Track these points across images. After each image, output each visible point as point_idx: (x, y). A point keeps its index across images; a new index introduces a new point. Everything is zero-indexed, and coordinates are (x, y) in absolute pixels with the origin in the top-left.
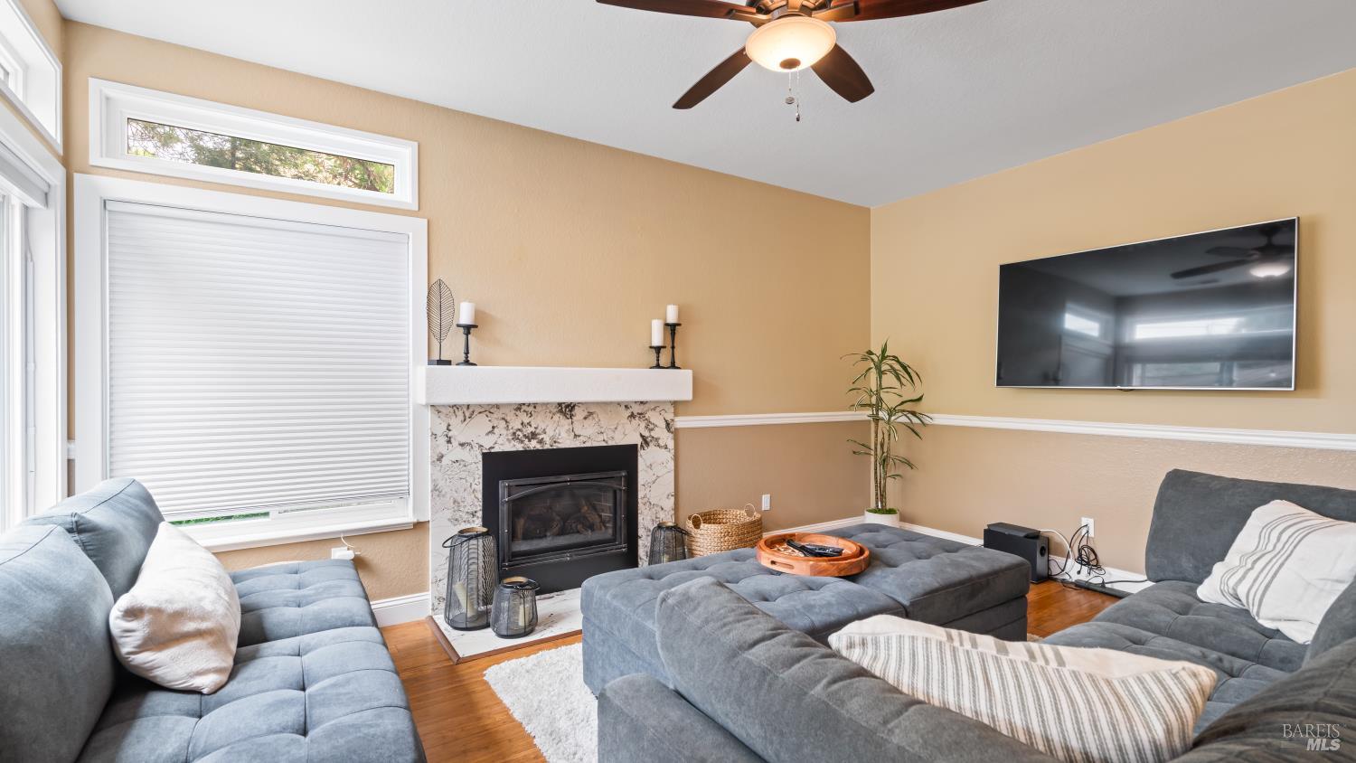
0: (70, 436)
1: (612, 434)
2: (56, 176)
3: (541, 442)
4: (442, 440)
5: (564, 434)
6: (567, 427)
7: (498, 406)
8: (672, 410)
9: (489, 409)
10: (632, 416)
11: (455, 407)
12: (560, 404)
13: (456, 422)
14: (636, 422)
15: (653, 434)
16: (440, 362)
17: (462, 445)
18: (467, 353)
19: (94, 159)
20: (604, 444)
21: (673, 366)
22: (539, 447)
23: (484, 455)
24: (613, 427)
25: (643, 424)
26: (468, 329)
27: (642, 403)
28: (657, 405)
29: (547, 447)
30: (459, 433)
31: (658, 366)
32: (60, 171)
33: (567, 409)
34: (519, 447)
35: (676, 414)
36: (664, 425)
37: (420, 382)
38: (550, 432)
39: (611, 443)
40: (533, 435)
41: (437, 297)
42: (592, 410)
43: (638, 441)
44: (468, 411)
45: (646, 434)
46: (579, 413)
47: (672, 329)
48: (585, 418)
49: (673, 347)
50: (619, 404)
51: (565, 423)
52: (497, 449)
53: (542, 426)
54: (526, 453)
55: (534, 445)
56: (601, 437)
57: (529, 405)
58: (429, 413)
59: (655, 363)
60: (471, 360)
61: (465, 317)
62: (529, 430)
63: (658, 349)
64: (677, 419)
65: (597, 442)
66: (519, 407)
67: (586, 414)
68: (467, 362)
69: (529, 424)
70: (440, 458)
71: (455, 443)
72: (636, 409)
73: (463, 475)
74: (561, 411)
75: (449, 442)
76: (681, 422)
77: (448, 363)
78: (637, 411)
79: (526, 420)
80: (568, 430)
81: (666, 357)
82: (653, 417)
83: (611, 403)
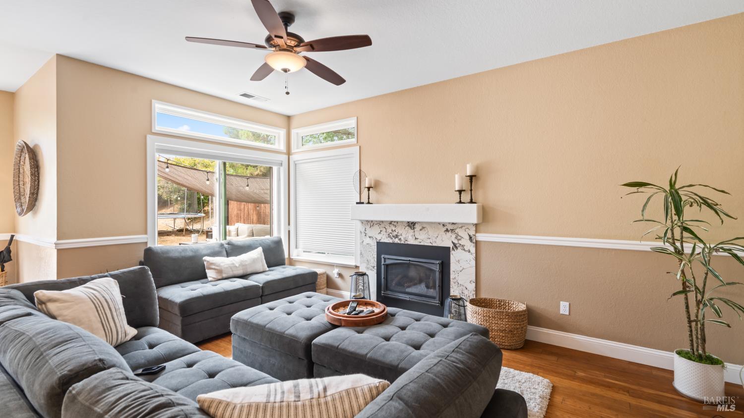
0: (289, 224)
1: (435, 240)
3: (400, 239)
4: (363, 235)
5: (410, 237)
6: (412, 234)
7: (382, 222)
8: (474, 229)
9: (380, 223)
10: (447, 230)
11: (368, 221)
12: (408, 222)
13: (368, 227)
14: (449, 234)
15: (460, 242)
16: (360, 203)
17: (370, 237)
18: (369, 199)
19: (292, 151)
20: (430, 245)
21: (471, 202)
22: (399, 242)
23: (377, 242)
24: (436, 236)
25: (454, 236)
26: (369, 188)
27: (453, 223)
28: (462, 226)
29: (402, 242)
30: (371, 232)
31: (460, 202)
33: (412, 225)
34: (391, 241)
35: (476, 231)
36: (468, 238)
37: (354, 211)
38: (404, 235)
39: (434, 245)
40: (397, 236)
41: (361, 175)
42: (424, 226)
43: (451, 246)
44: (371, 223)
45: (456, 242)
46: (418, 227)
47: (471, 177)
48: (421, 230)
49: (471, 190)
50: (439, 223)
51: (411, 231)
52: (382, 241)
53: (400, 232)
54: (393, 244)
55: (397, 241)
56: (429, 241)
57: (395, 222)
58: (358, 224)
59: (458, 200)
60: (370, 202)
62: (395, 234)
63: (460, 192)
64: (477, 235)
65: (427, 243)
66: (391, 223)
67: (421, 228)
68: (369, 203)
69: (395, 231)
70: (363, 242)
71: (367, 236)
72: (450, 227)
73: (370, 250)
74: (409, 226)
75: (366, 235)
76: (481, 237)
77: (363, 203)
78: (450, 228)
79: (394, 229)
80: (412, 236)
81: (466, 197)
82: (461, 232)
83: (435, 223)
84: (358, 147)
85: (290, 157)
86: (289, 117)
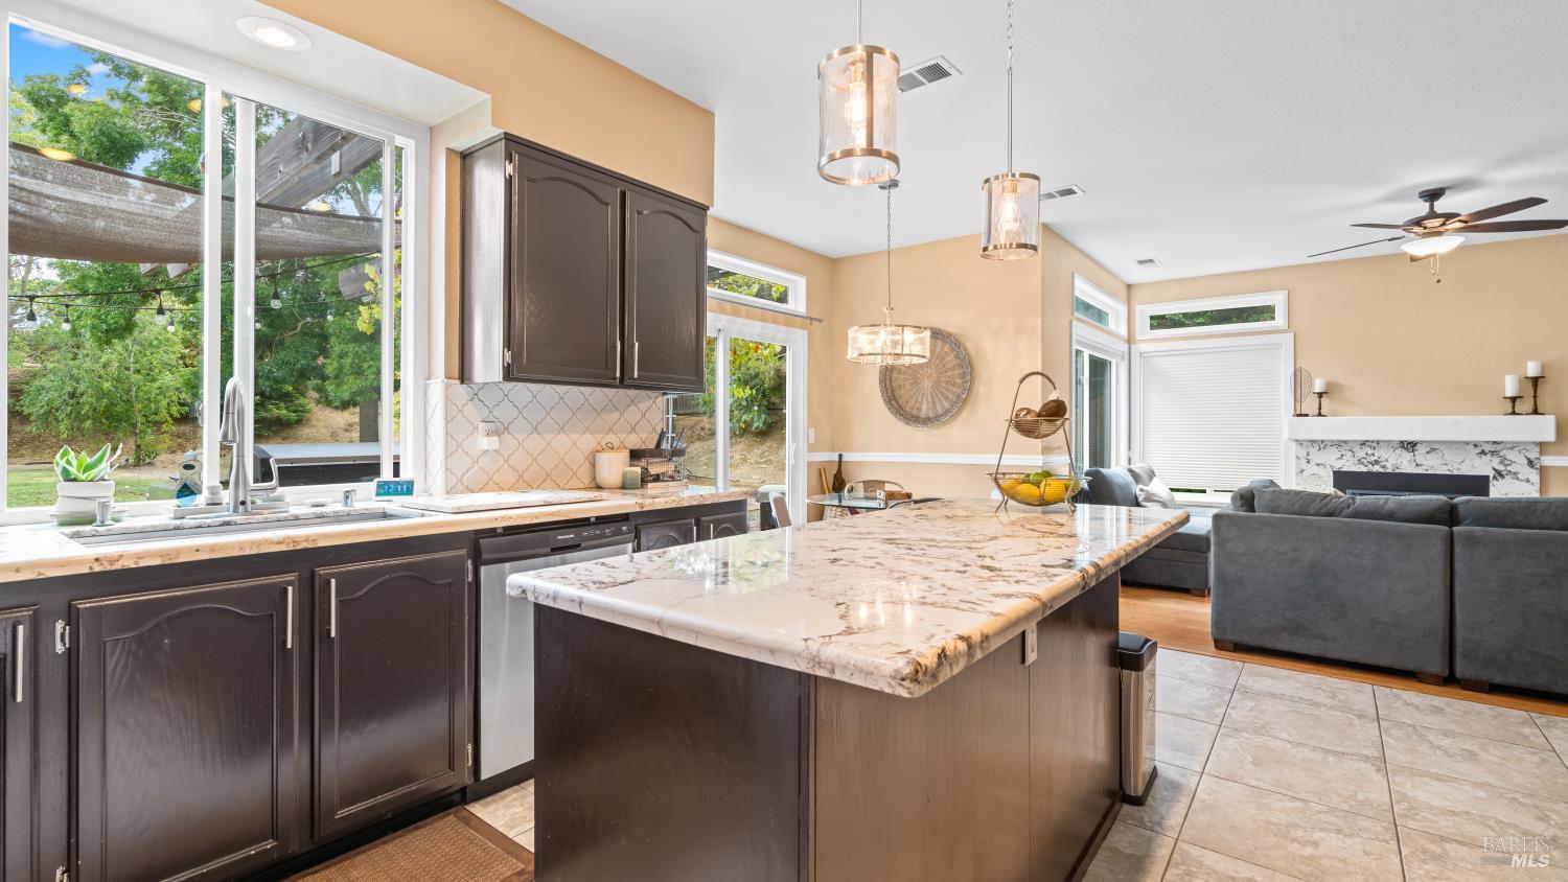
0: (1130, 448)
1: (1458, 466)
2: (1125, 347)
3: (1384, 467)
4: (1304, 461)
5: (1405, 463)
6: (1409, 458)
7: (1346, 442)
8: (1538, 450)
9: (1339, 444)
10: (1483, 452)
11: (1313, 442)
12: (1402, 442)
13: (1314, 451)
14: (1487, 458)
15: (1509, 468)
16: (1299, 415)
17: (1318, 465)
18: (1320, 409)
19: (1138, 338)
20: (1449, 473)
21: (1535, 412)
22: (1382, 470)
23: (1334, 472)
24: (1459, 461)
25: (1498, 460)
26: (1320, 395)
27: (1495, 442)
28: (1513, 446)
29: (1389, 471)
30: (1316, 456)
31: (1514, 413)
32: (1127, 345)
33: (1410, 446)
34: (1364, 469)
35: (1541, 453)
36: (1526, 462)
37: (1286, 426)
38: (1392, 461)
39: (1455, 473)
40: (1377, 462)
41: (1299, 378)
42: (1433, 447)
43: (1491, 474)
44: (1322, 445)
45: (1501, 468)
46: (1421, 449)
47: (1535, 381)
48: (1428, 453)
49: (1535, 397)
50: (1467, 443)
51: (1408, 456)
52: (1345, 469)
53: (1385, 456)
54: (1370, 474)
55: (1376, 468)
56: (1445, 468)
57: (1373, 442)
58: (1294, 446)
59: (1510, 411)
60: (1323, 412)
61: (1318, 387)
62: (1373, 459)
63: (1513, 400)
64: (1543, 458)
65: (1441, 471)
66: (1364, 443)
67: (1428, 449)
68: (1320, 415)
69: (1373, 454)
70: (1302, 471)
71: (1312, 463)
72: (1487, 448)
73: (1319, 483)
74: (1403, 447)
75: (1308, 462)
76: (1549, 461)
77: (1307, 415)
78: (1489, 449)
79: (1370, 452)
80: (1410, 461)
81: (1525, 405)
82: (1510, 455)
83: (1457, 442)
84: (1292, 335)
85: (1132, 346)
86: (1129, 286)
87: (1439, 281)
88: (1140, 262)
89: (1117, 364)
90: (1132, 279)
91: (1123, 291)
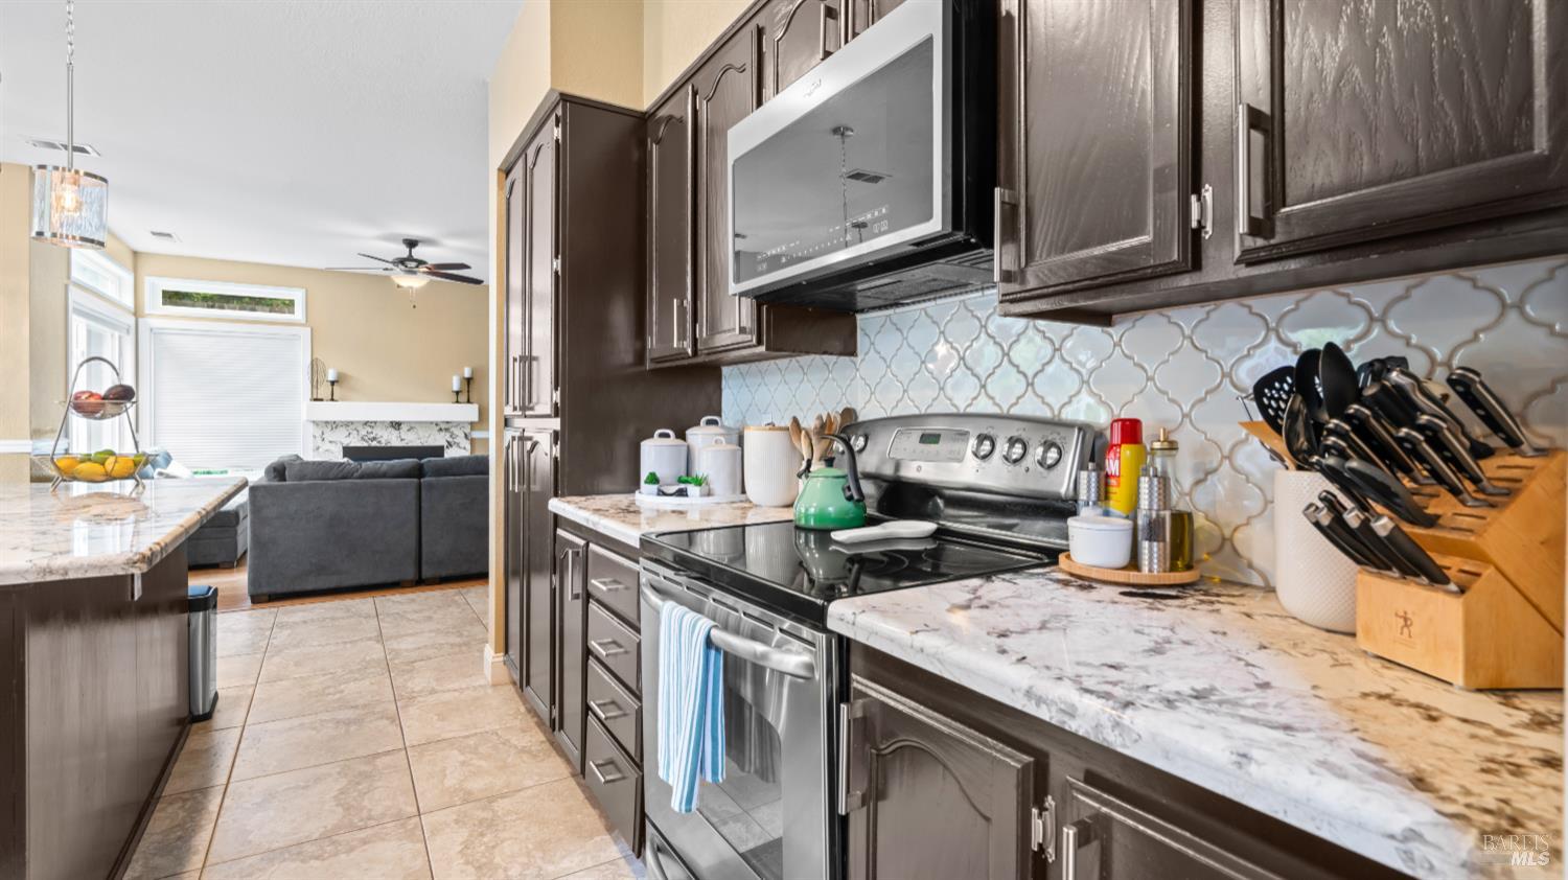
1: (426, 440)
2: (131, 320)
3: (379, 442)
4: (319, 440)
5: (394, 439)
6: (396, 435)
7: (352, 423)
8: (470, 427)
9: (347, 424)
10: (441, 429)
11: (327, 422)
12: (392, 422)
13: (327, 431)
14: (443, 434)
15: (455, 440)
16: (316, 400)
17: (331, 442)
18: (333, 395)
19: (147, 312)
20: (421, 445)
21: (469, 402)
22: (378, 445)
23: (344, 448)
24: (427, 436)
25: (448, 435)
26: (333, 383)
27: (447, 422)
28: (458, 424)
29: (383, 445)
30: (329, 435)
31: (457, 402)
32: (133, 319)
33: (396, 425)
34: (365, 444)
35: (472, 429)
36: (463, 435)
37: (306, 410)
38: (385, 437)
39: (425, 445)
40: (374, 439)
41: (314, 365)
42: (412, 426)
43: (445, 444)
44: (334, 425)
45: (450, 440)
46: (404, 428)
47: (469, 381)
48: (408, 431)
49: (468, 391)
50: (432, 423)
51: (395, 433)
52: (352, 445)
53: (380, 434)
54: (370, 448)
55: (374, 444)
56: (419, 441)
57: (372, 422)
58: (311, 427)
59: (455, 400)
60: (335, 398)
61: (331, 376)
62: (372, 436)
63: (457, 393)
64: (472, 433)
65: (416, 443)
66: (366, 423)
67: (409, 428)
68: (332, 400)
69: (372, 433)
70: (318, 448)
71: (326, 441)
72: (443, 426)
74: (393, 426)
75: (323, 440)
77: (321, 400)
78: (445, 427)
79: (370, 430)
80: (397, 437)
81: (463, 397)
82: (456, 431)
83: (426, 423)
84: (309, 329)
85: (140, 320)
86: (135, 254)
87: (414, 307)
88: (154, 234)
89: (120, 338)
90: (139, 247)
91: (129, 259)
